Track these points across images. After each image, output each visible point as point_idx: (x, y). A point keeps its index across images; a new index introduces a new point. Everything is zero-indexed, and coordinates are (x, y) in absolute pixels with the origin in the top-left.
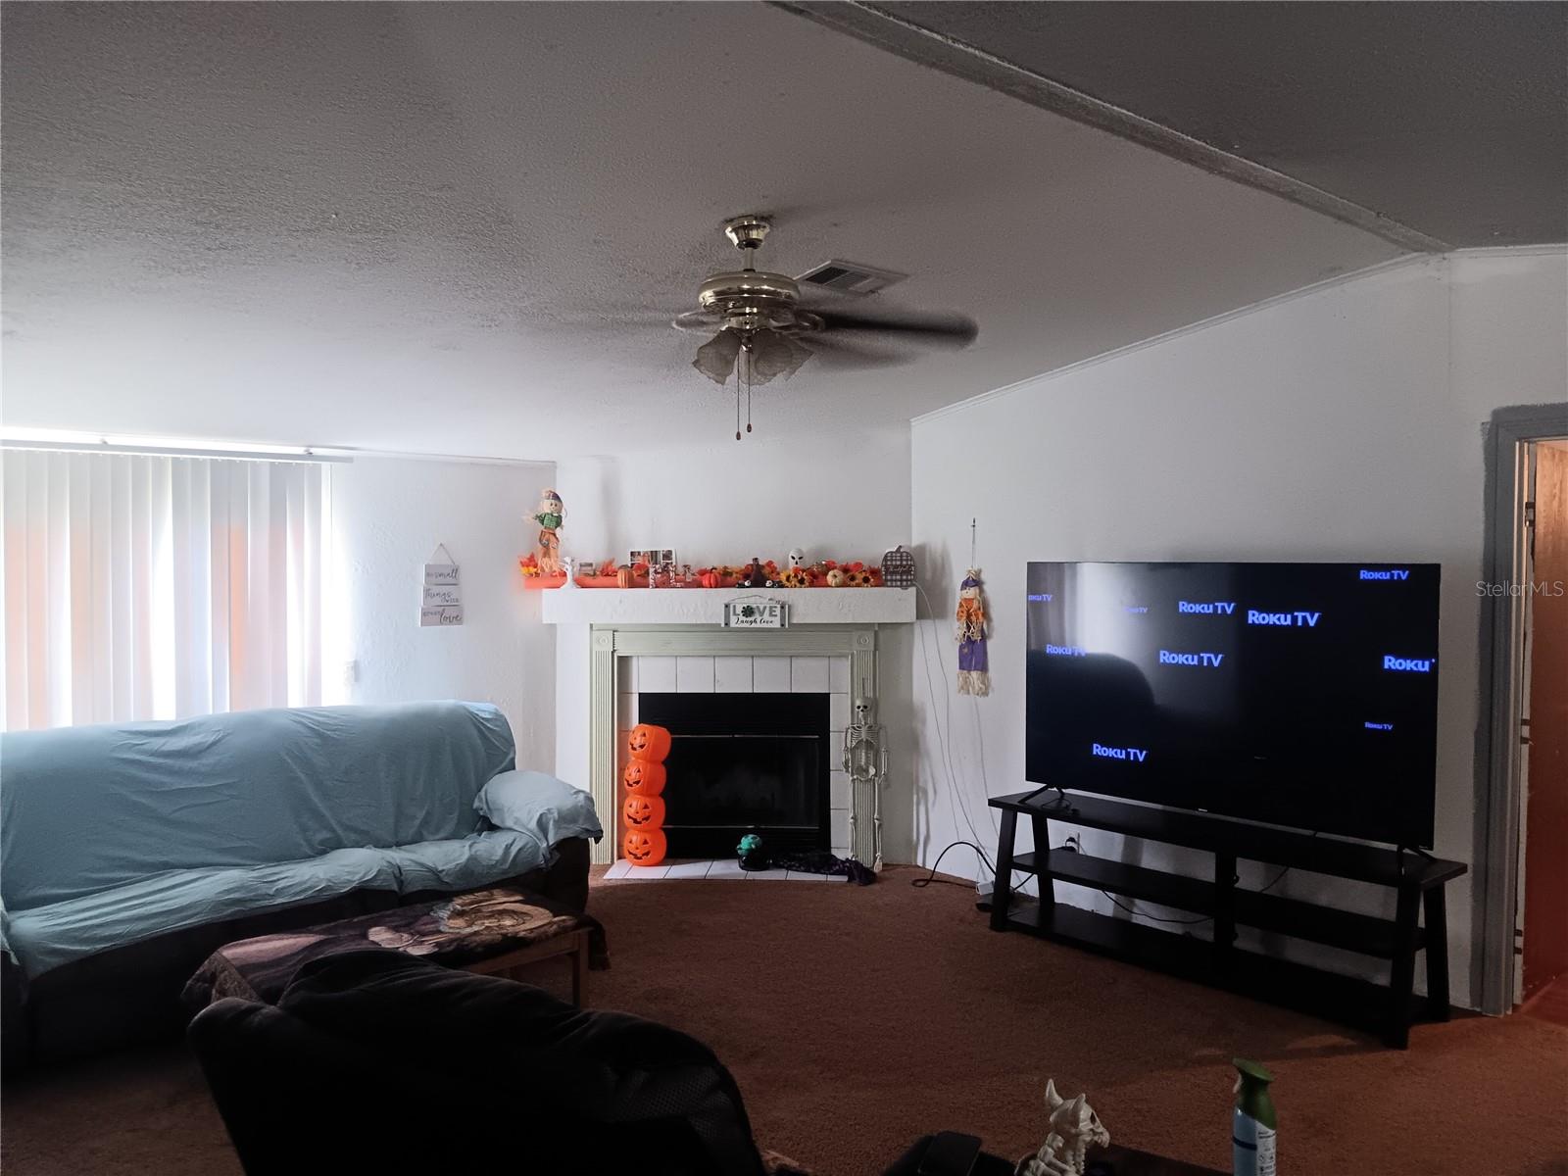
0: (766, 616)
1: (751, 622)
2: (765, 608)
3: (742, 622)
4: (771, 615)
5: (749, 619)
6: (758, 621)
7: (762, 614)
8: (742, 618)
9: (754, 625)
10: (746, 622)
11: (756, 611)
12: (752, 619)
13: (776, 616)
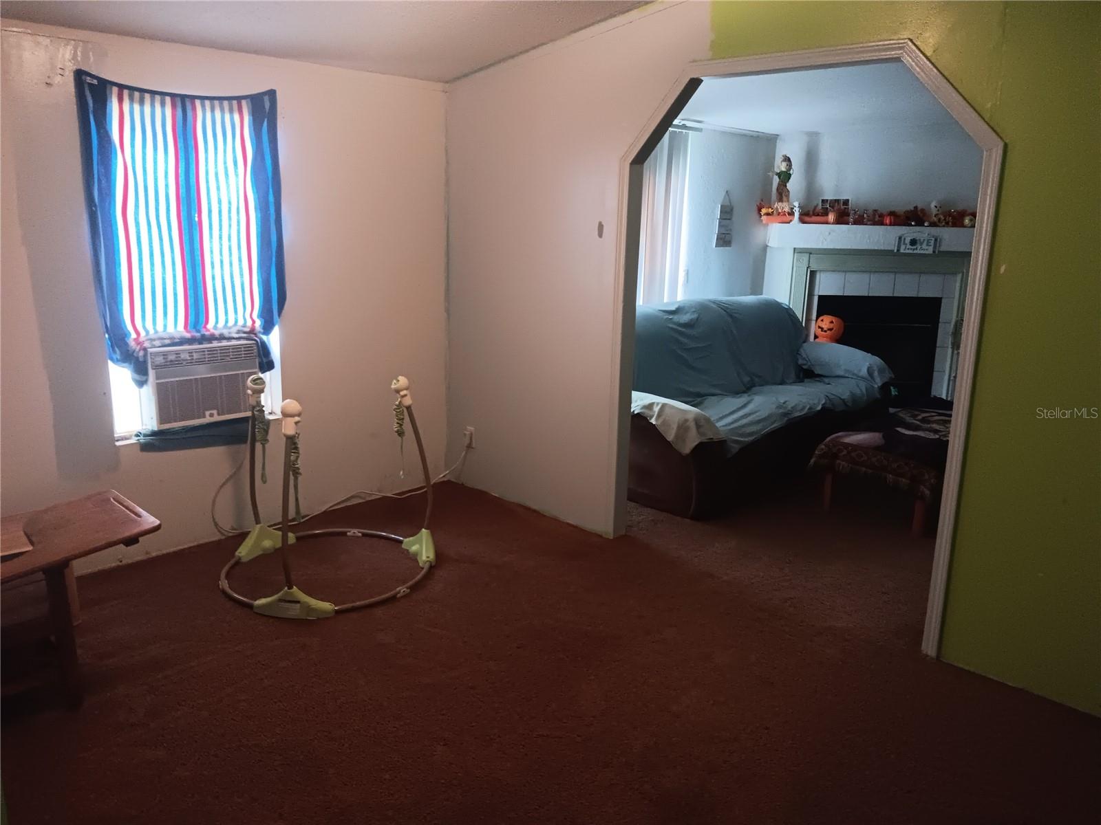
0: (924, 246)
1: (914, 249)
2: (924, 240)
3: (908, 249)
4: (927, 245)
5: (913, 247)
6: (918, 248)
7: (921, 244)
8: (909, 246)
9: (915, 252)
10: (911, 249)
11: (918, 242)
12: (915, 247)
13: (930, 246)
